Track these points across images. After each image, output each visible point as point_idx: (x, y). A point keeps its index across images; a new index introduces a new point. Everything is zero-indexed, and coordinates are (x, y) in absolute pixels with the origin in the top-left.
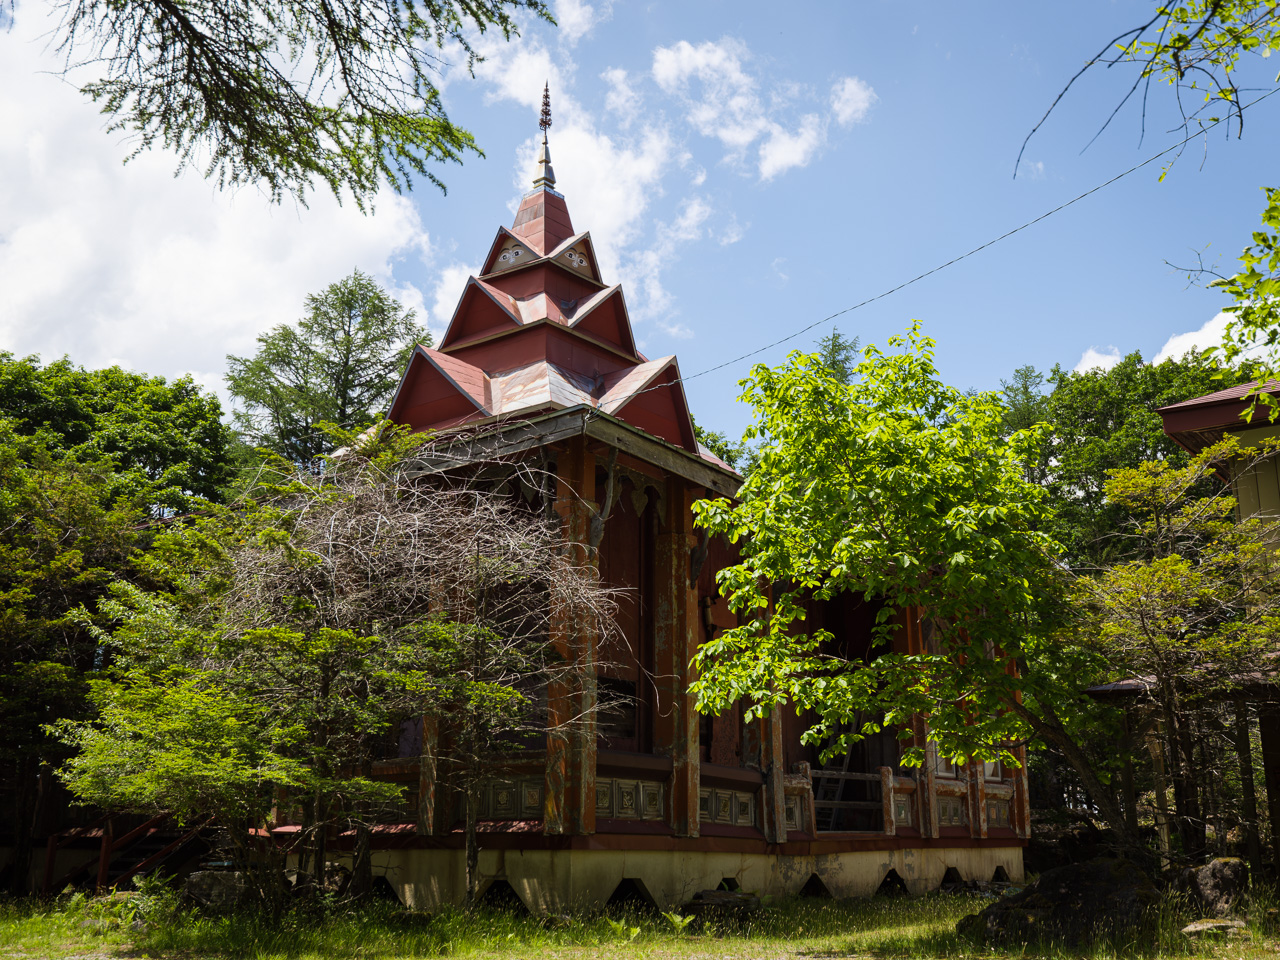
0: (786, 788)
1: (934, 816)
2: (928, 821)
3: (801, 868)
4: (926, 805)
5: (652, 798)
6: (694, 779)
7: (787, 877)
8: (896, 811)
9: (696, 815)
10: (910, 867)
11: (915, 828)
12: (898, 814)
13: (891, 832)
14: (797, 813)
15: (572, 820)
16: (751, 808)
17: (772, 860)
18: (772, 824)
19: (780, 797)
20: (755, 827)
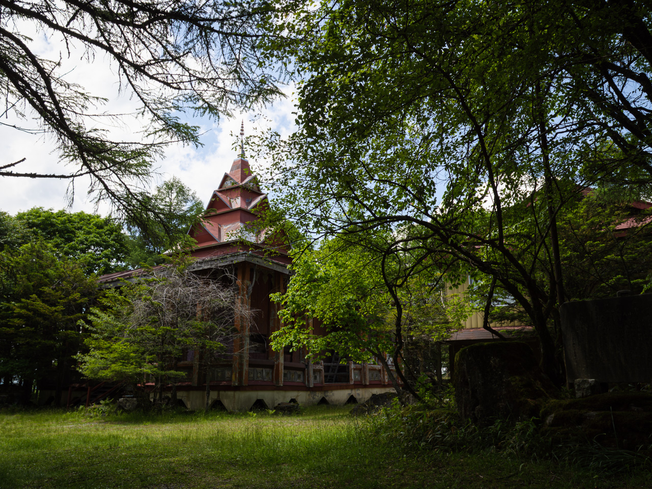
0: (314, 370)
1: (368, 377)
2: (365, 379)
3: (319, 396)
4: (365, 374)
5: (267, 374)
6: (281, 368)
7: (313, 398)
8: (354, 376)
9: (282, 378)
10: (359, 394)
11: (361, 381)
12: (355, 377)
13: (352, 383)
14: (318, 377)
15: (240, 381)
16: (302, 376)
17: (309, 393)
18: (308, 381)
19: (311, 373)
20: (303, 382)
